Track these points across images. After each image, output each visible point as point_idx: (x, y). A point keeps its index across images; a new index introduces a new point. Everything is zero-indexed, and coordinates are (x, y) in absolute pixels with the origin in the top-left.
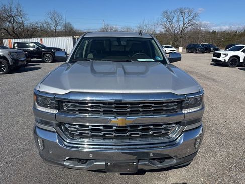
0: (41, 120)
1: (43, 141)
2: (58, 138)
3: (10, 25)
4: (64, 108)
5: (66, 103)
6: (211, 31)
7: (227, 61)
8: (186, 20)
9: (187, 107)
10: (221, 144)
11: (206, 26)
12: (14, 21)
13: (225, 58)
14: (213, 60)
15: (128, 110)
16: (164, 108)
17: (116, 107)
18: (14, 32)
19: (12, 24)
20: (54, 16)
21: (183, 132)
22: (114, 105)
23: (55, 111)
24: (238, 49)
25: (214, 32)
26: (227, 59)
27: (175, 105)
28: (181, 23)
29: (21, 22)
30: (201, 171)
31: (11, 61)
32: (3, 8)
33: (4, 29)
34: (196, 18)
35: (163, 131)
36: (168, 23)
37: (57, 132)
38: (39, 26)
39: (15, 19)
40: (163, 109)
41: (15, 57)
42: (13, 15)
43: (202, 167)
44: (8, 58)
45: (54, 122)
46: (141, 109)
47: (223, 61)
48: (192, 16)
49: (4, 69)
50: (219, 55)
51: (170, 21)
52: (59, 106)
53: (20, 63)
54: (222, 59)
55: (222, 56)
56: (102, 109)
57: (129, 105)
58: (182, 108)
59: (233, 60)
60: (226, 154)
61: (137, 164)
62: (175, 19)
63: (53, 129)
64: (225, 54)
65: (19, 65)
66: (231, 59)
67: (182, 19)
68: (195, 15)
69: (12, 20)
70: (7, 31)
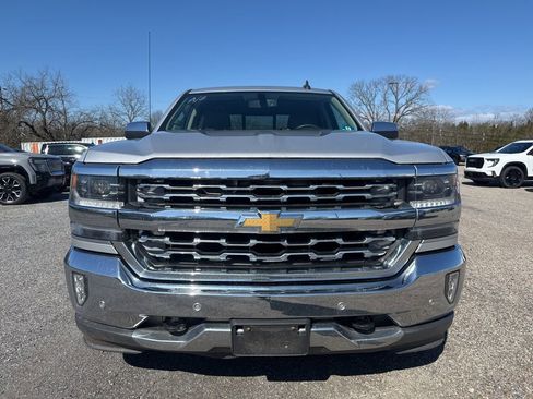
0: (84, 230)
1: (86, 280)
2: (122, 270)
3: (39, 115)
4: (139, 200)
5: (142, 185)
6: (457, 124)
7: (498, 174)
8: (403, 101)
9: (420, 198)
10: (508, 321)
11: (445, 113)
12: (48, 107)
13: (493, 169)
14: (467, 174)
15: (285, 197)
16: (368, 196)
17: (254, 192)
18: (45, 130)
19: (44, 114)
20: (130, 98)
21: (414, 254)
22: (252, 187)
23: (118, 206)
24: (520, 149)
25: (464, 125)
26: (498, 170)
27: (392, 190)
28: (392, 107)
29: (61, 109)
30: (466, 372)
31: (33, 177)
32: (28, 84)
33: (27, 124)
34: (422, 96)
35: (367, 253)
36: (364, 107)
37: (119, 255)
38: (98, 117)
39: (50, 104)
40: (364, 197)
41: (43, 168)
42: (46, 96)
43: (469, 365)
44: (27, 169)
45: (115, 232)
46: (312, 197)
47: (490, 174)
48: (414, 93)
49: (18, 193)
50: (480, 163)
51: (369, 104)
52: (127, 192)
53: (52, 182)
54: (487, 169)
55: (486, 164)
56: (223, 198)
57: (284, 188)
58: (408, 198)
59: (510, 171)
60: (522, 340)
61: (308, 332)
62: (379, 99)
63: (109, 248)
64: (493, 160)
65: (50, 185)
66: (508, 169)
67: (393, 98)
68: (422, 90)
69: (44, 106)
70: (32, 127)
